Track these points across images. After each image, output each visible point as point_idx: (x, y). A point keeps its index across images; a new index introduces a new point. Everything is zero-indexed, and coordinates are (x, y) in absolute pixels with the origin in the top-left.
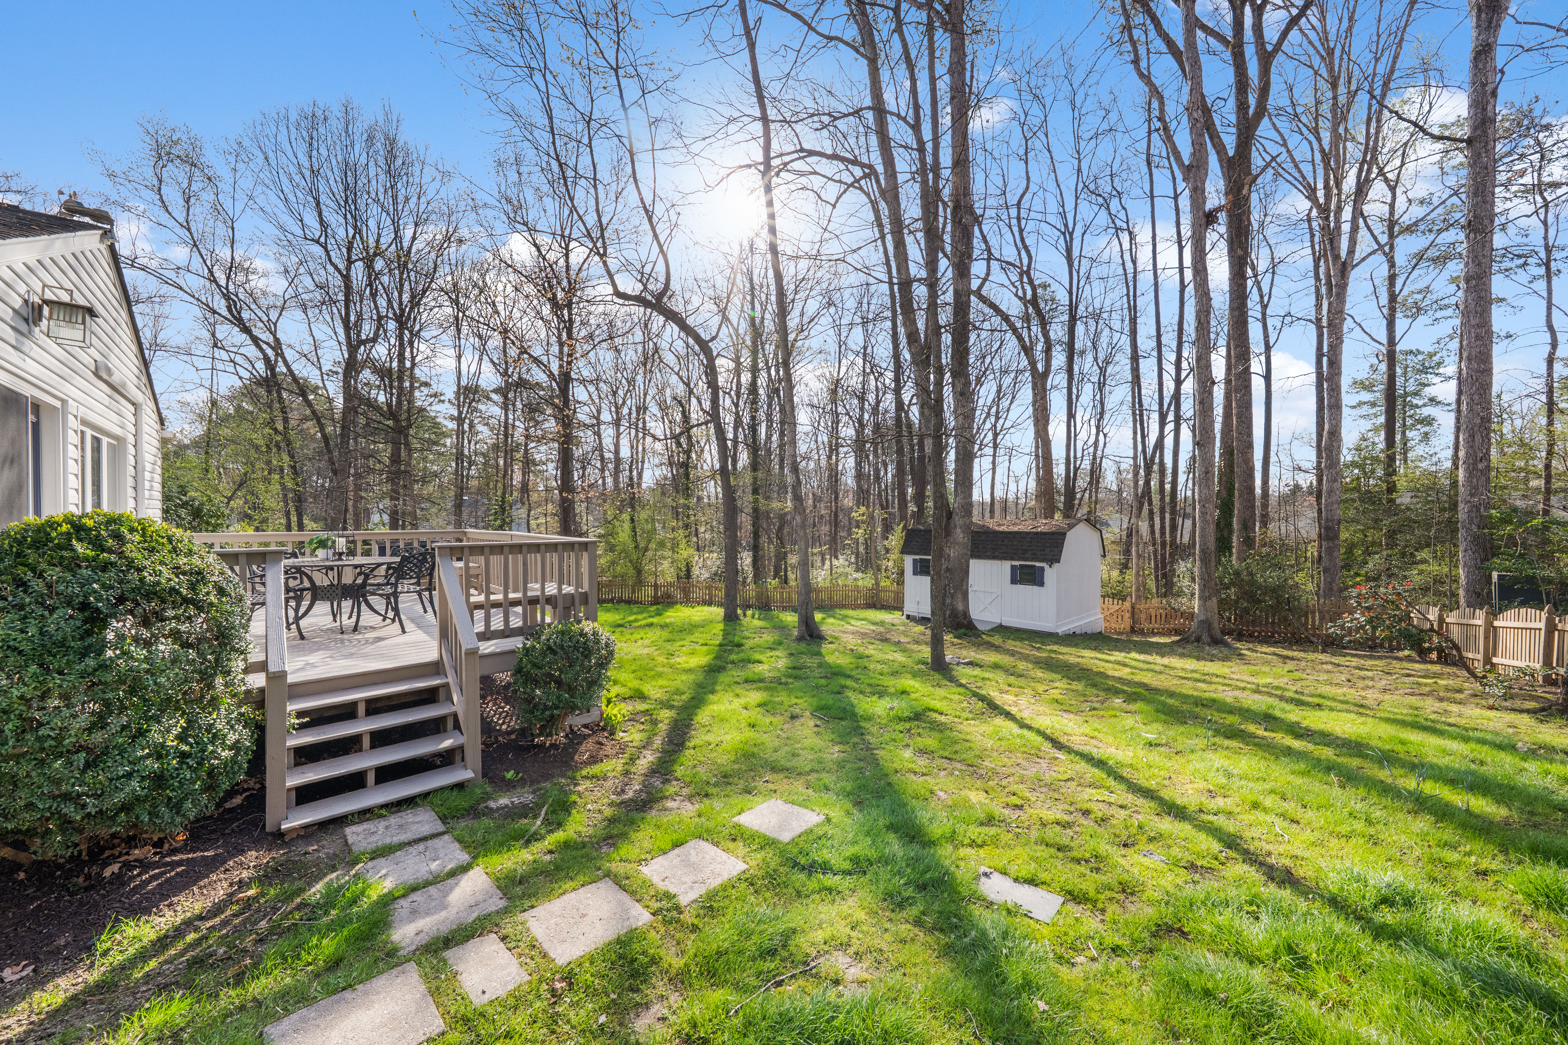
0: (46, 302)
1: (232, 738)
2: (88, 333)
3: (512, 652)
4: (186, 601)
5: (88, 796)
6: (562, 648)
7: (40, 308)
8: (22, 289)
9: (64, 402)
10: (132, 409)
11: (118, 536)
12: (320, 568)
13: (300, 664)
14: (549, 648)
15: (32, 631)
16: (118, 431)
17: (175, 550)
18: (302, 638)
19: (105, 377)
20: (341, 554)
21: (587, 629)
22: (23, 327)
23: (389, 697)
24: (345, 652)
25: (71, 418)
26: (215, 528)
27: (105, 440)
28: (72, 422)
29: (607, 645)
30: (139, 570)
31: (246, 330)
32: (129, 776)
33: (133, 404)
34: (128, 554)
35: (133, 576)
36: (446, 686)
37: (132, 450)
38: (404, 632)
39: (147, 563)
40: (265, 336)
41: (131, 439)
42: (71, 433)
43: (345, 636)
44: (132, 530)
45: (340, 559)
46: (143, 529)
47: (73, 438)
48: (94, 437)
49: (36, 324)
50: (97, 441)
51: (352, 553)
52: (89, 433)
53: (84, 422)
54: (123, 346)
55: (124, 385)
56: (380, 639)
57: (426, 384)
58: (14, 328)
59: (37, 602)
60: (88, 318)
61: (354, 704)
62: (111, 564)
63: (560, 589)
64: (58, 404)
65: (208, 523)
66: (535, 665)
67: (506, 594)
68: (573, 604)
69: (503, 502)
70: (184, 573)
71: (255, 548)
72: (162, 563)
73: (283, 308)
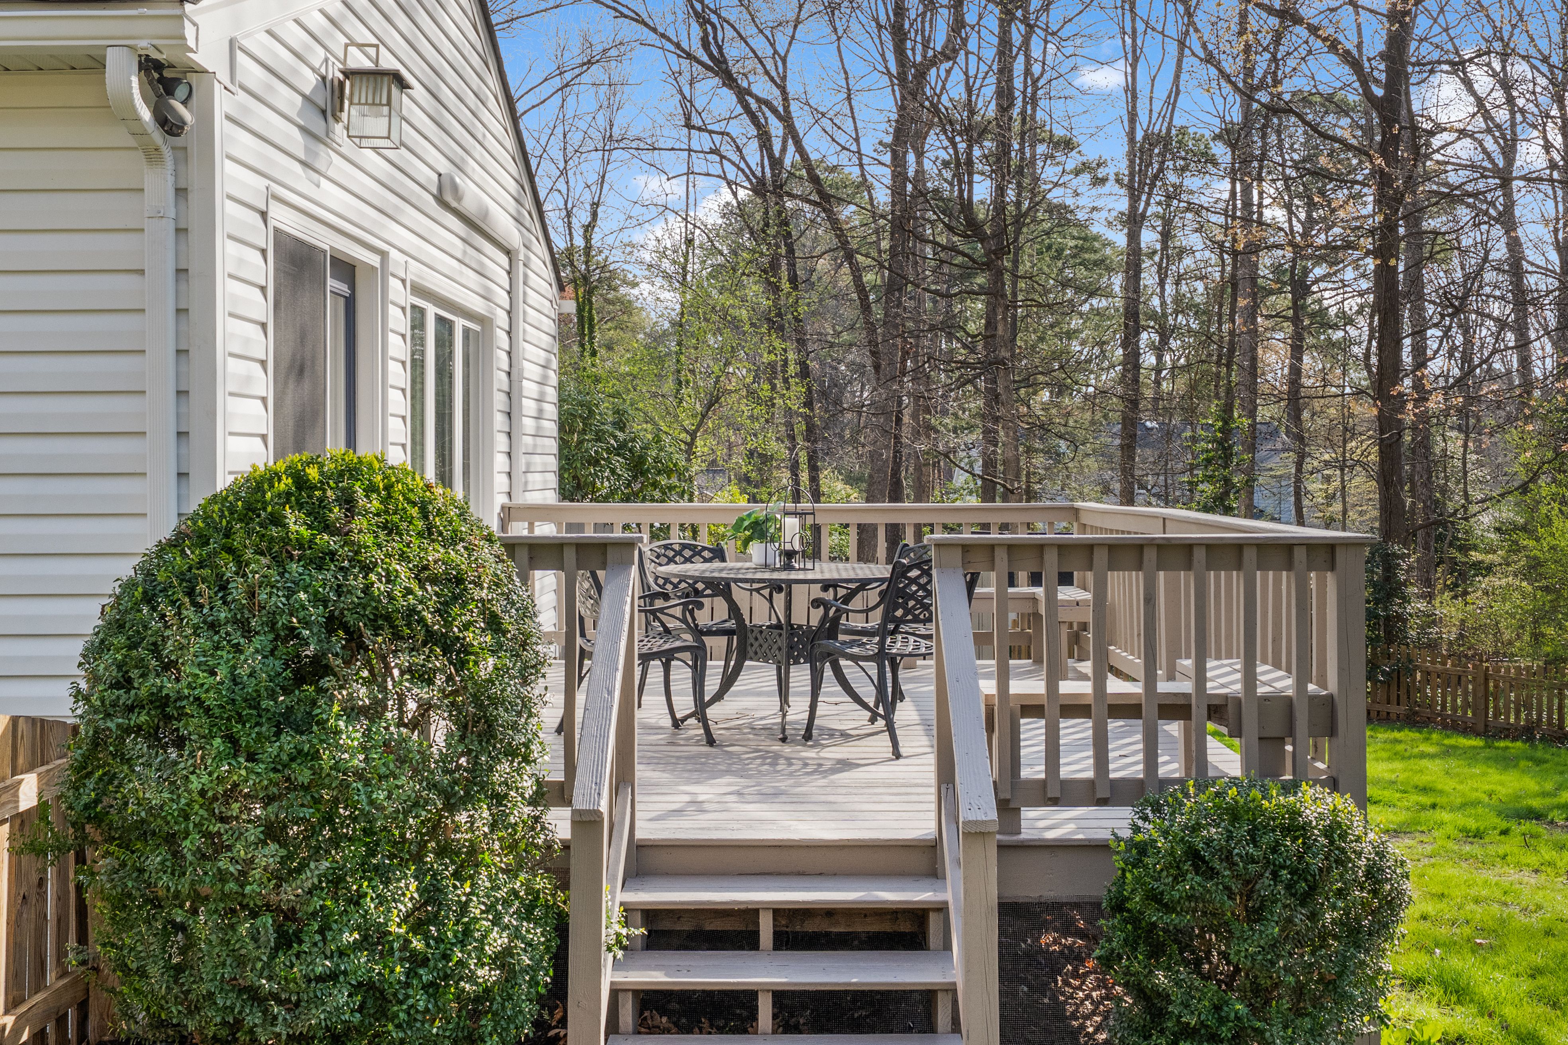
0: (348, 74)
1: (498, 940)
2: (395, 120)
3: (1099, 848)
4: (431, 637)
5: (280, 1002)
6: (1228, 858)
7: (341, 84)
8: (317, 56)
9: (383, 254)
10: (504, 260)
11: (348, 502)
12: (756, 586)
13: (678, 800)
14: (1194, 855)
15: (222, 673)
16: (477, 304)
17: (429, 532)
18: (711, 741)
19: (454, 204)
20: (790, 555)
21: (1310, 813)
22: (317, 125)
23: (830, 912)
24: (769, 785)
25: (394, 284)
26: (666, 493)
27: (460, 323)
28: (397, 291)
29: (1374, 874)
30: (367, 569)
31: (729, 80)
32: (333, 977)
33: (508, 252)
34: (355, 537)
35: (357, 582)
36: (942, 909)
37: (502, 338)
38: (897, 755)
39: (379, 555)
40: (762, 88)
41: (502, 319)
42: (394, 312)
43: (787, 749)
44: (371, 489)
45: (788, 567)
46: (388, 488)
47: (399, 321)
48: (440, 319)
49: (337, 120)
50: (444, 326)
51: (813, 551)
52: (432, 311)
53: (418, 290)
54: (490, 142)
55: (485, 214)
56: (845, 765)
57: (1068, 145)
58: (303, 129)
59: (235, 621)
60: (395, 91)
61: (751, 913)
62: (332, 554)
63: (1250, 678)
64: (374, 260)
65: (655, 485)
66: (1154, 897)
67: (1150, 680)
68: (1291, 731)
69: (1226, 431)
70: (434, 581)
71: (589, 533)
72: (403, 557)
73: (797, 23)
